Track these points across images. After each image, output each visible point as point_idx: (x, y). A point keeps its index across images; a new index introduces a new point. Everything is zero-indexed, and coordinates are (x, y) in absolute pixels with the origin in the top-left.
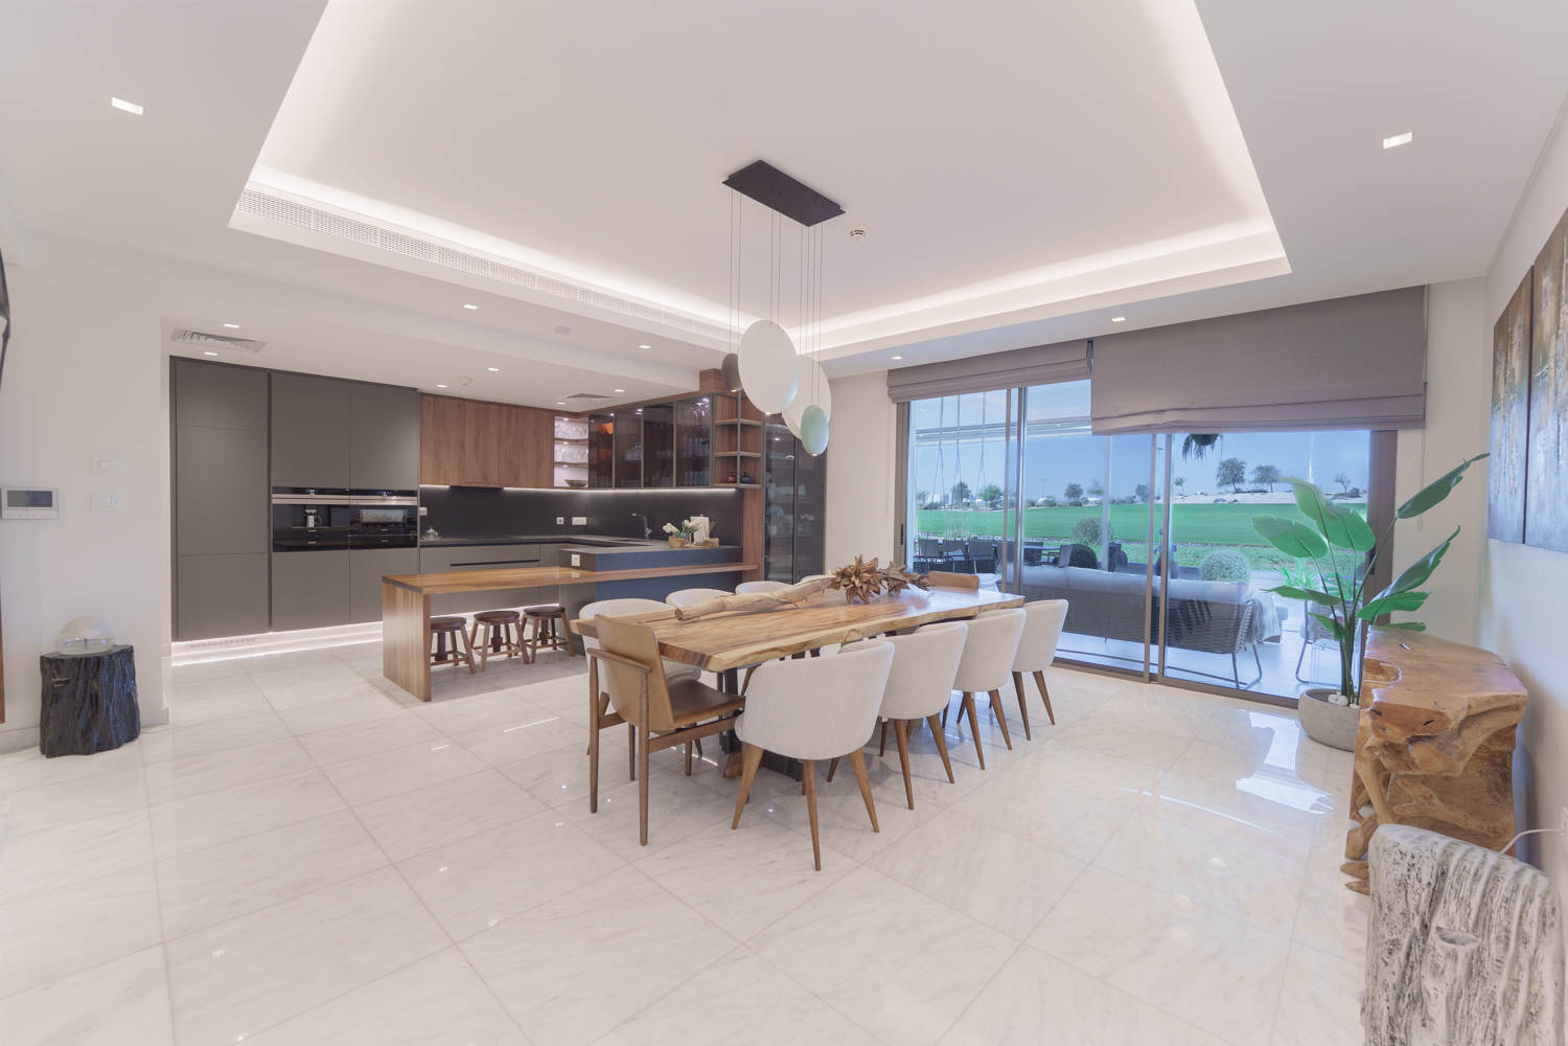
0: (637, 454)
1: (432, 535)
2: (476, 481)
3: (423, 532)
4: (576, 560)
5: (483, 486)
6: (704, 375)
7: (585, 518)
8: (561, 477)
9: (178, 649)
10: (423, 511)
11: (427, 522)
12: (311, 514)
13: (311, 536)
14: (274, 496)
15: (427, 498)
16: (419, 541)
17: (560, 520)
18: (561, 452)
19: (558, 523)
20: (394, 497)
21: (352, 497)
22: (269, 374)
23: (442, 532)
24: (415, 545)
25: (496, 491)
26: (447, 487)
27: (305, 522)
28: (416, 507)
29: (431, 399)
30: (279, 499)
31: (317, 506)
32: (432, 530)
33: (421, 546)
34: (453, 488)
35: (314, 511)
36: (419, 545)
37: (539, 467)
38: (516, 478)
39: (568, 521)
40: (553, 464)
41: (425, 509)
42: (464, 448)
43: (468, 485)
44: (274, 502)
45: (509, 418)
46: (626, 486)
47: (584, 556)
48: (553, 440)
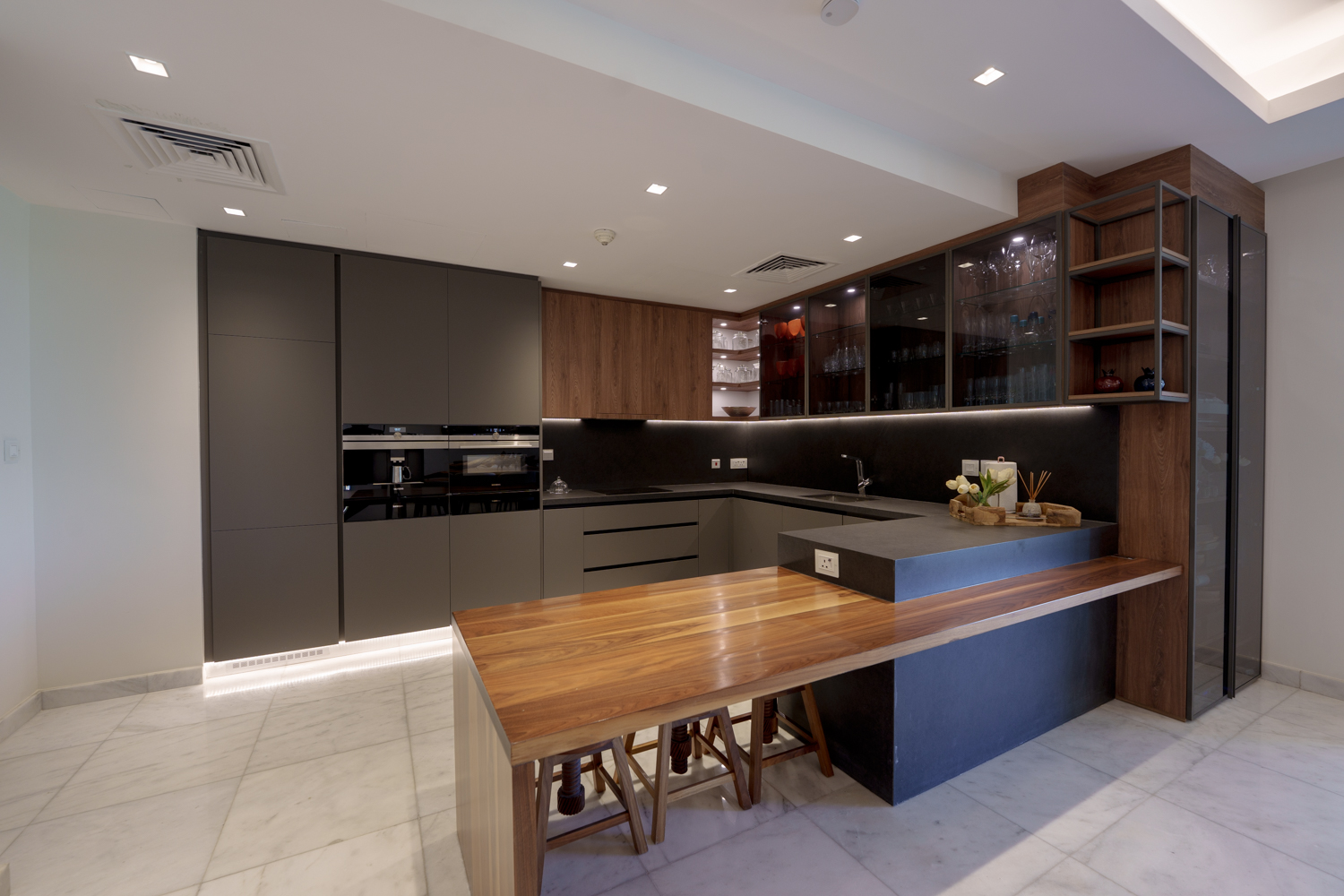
0: (859, 358)
1: (560, 490)
2: (612, 411)
3: (549, 484)
4: (827, 562)
5: (624, 417)
6: (1028, 186)
7: (746, 460)
8: (720, 403)
9: (214, 672)
10: (548, 454)
11: (553, 469)
12: (398, 464)
13: (396, 497)
14: (345, 438)
15: (552, 436)
16: (543, 498)
17: (716, 463)
18: (720, 370)
19: (714, 466)
20: (516, 437)
21: (452, 437)
22: (337, 257)
23: (573, 484)
24: (536, 506)
25: (640, 424)
26: (578, 420)
27: (390, 477)
28: (538, 449)
29: (557, 295)
30: (351, 443)
31: (407, 452)
32: (559, 481)
33: (545, 507)
34: (588, 423)
35: (401, 459)
36: (541, 505)
37: (693, 389)
38: (664, 405)
39: (726, 463)
40: (711, 386)
41: (551, 451)
42: (598, 365)
43: (605, 417)
44: (346, 446)
45: (655, 322)
46: (827, 412)
47: (847, 557)
48: (710, 354)
